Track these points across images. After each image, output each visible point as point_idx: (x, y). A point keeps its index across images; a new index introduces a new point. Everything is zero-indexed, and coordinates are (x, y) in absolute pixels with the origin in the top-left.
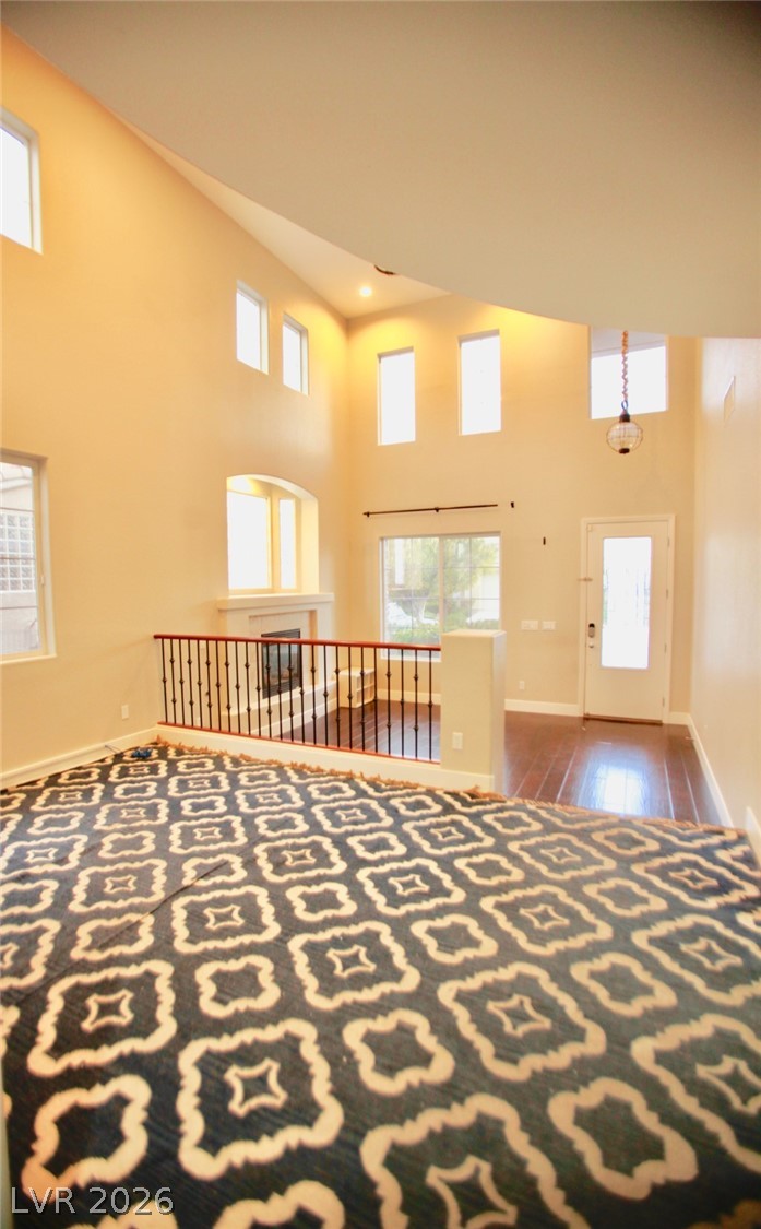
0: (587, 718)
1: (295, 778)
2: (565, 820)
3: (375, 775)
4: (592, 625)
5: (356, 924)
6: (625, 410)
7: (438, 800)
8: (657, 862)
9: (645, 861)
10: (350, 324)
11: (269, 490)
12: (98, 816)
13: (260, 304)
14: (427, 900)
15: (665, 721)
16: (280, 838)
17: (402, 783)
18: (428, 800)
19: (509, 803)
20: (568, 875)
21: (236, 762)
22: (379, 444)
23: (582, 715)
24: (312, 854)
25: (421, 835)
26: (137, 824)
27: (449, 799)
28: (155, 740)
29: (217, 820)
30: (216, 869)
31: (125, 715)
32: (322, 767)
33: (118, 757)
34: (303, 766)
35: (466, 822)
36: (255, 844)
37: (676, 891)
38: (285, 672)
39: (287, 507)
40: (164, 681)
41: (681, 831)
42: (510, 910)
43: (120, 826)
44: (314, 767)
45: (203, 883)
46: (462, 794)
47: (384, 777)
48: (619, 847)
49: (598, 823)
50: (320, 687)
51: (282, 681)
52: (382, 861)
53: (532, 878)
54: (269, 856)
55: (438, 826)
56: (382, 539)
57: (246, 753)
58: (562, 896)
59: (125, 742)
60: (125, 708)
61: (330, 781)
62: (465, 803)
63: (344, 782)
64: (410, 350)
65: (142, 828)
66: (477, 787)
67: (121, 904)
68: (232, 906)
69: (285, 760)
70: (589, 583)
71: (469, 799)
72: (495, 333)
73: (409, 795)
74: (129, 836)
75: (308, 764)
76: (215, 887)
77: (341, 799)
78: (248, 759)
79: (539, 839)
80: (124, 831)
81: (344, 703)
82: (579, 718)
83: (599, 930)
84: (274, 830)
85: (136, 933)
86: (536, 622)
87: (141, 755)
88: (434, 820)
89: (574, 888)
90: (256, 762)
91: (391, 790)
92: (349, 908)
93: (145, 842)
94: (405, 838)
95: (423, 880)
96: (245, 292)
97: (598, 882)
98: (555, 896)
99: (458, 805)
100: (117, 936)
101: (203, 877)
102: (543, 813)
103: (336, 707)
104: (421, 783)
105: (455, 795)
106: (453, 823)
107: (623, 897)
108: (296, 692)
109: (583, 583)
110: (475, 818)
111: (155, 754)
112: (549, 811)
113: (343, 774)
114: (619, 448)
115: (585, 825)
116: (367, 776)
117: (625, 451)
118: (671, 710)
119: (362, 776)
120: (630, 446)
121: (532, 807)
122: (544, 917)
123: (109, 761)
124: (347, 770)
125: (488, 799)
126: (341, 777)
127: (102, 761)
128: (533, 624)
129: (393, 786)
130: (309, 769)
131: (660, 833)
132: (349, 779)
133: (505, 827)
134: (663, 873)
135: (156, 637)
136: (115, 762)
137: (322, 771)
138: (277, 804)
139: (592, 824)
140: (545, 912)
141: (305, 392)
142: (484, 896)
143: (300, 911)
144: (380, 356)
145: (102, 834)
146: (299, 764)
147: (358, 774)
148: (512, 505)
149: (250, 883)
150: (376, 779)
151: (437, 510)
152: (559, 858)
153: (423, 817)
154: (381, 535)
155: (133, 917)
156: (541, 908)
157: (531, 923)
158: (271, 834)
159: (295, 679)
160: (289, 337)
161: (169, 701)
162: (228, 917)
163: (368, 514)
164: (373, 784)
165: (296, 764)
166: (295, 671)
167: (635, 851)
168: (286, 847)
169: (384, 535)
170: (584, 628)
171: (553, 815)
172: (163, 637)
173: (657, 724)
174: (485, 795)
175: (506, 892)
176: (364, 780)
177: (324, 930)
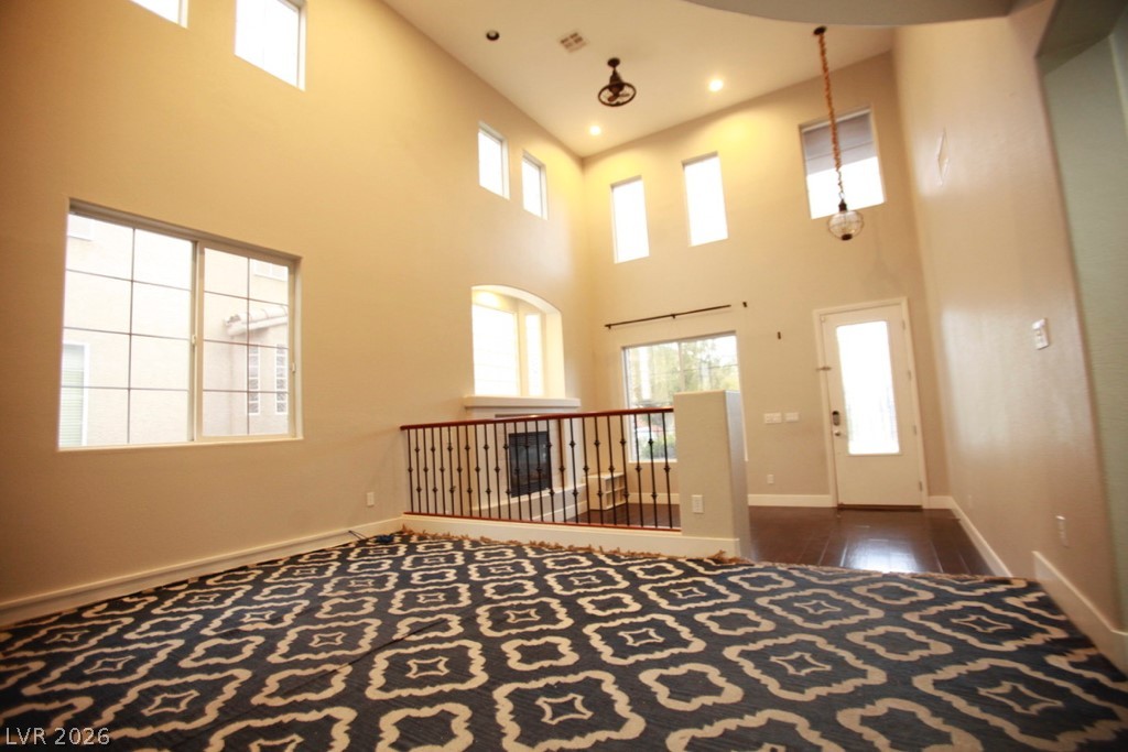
0: (841, 508)
1: (532, 554)
2: (821, 577)
3: (614, 549)
4: (835, 413)
5: (576, 673)
6: (843, 200)
7: (678, 565)
8: (934, 610)
9: (919, 610)
10: (584, 162)
11: (515, 303)
12: (326, 586)
13: (501, 141)
14: (661, 651)
15: (925, 506)
16: (505, 600)
17: (642, 554)
18: (670, 567)
19: (757, 566)
20: (826, 625)
21: (475, 543)
22: (616, 262)
23: (835, 505)
24: (536, 613)
25: (658, 594)
26: (362, 591)
27: (691, 564)
28: (400, 529)
29: (444, 587)
30: (430, 626)
31: (371, 502)
32: (561, 544)
33: (362, 543)
34: (542, 544)
35: (709, 582)
36: (479, 605)
37: (960, 636)
38: (534, 473)
39: (533, 321)
40: (410, 470)
41: (958, 583)
42: (759, 658)
43: (344, 593)
44: (553, 544)
45: (414, 638)
46: (706, 560)
47: (624, 550)
48: (885, 598)
49: (860, 578)
50: (569, 488)
51: (532, 481)
52: (613, 617)
53: (784, 627)
54: (491, 615)
55: (678, 586)
56: (624, 348)
57: (486, 536)
58: (821, 643)
59: (369, 529)
60: (371, 495)
61: (567, 555)
62: (707, 567)
63: (582, 555)
64: (638, 178)
65: (367, 594)
66: (722, 552)
67: (323, 656)
68: (440, 658)
69: (524, 540)
70: (828, 372)
71: (714, 564)
72: (714, 155)
73: (649, 563)
74: (352, 601)
75: (546, 542)
76: (427, 641)
77: (576, 568)
78: (488, 542)
79: (792, 594)
80: (345, 597)
81: (595, 505)
82: (833, 508)
83: (869, 676)
84: (501, 594)
85: (329, 680)
86: (778, 415)
87: (384, 540)
88: (674, 582)
89: (837, 636)
90: (495, 543)
91: (630, 560)
92: (570, 658)
93: (365, 605)
94: (640, 597)
95: (657, 633)
96: (488, 132)
97: (864, 630)
98: (813, 643)
99: (701, 569)
100: (307, 684)
101: (414, 633)
102: (796, 573)
103: (586, 510)
104: (663, 553)
105: (699, 562)
106: (694, 584)
107: (896, 643)
108: (546, 493)
109: (822, 372)
110: (719, 579)
111: (397, 539)
112: (801, 570)
113: (581, 549)
114: (840, 235)
115: (844, 580)
116: (606, 550)
117: (847, 237)
118: (930, 493)
119: (602, 552)
120: (853, 232)
121: (782, 567)
122: (800, 663)
123: (352, 546)
124: (585, 545)
125: (734, 564)
126: (580, 552)
127: (347, 545)
128: (776, 417)
129: (632, 556)
130: (547, 546)
131: (933, 585)
132: (588, 553)
133: (752, 585)
134: (942, 618)
135: (403, 428)
136: (357, 546)
137: (561, 547)
138: (509, 574)
139: (852, 579)
140: (801, 657)
141: (545, 217)
142: (728, 646)
143: (514, 662)
144: (613, 186)
145: (325, 598)
146: (538, 543)
147: (597, 549)
148: (745, 304)
149: (465, 638)
150: (615, 552)
151: (674, 316)
152: (816, 611)
153: (662, 580)
154: (622, 345)
155: (329, 667)
156: (797, 655)
157: (785, 669)
158: (496, 597)
159: (544, 480)
160: (528, 172)
161: (415, 490)
162: (434, 667)
163: (609, 326)
164: (613, 556)
165: (534, 544)
166: (544, 473)
167: (905, 601)
168: (511, 607)
169: (625, 345)
170: (827, 418)
171: (806, 574)
172: (408, 428)
173: (917, 509)
174: (731, 560)
175: (754, 642)
176: (603, 553)
177: (537, 679)
